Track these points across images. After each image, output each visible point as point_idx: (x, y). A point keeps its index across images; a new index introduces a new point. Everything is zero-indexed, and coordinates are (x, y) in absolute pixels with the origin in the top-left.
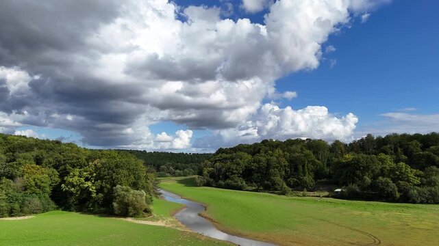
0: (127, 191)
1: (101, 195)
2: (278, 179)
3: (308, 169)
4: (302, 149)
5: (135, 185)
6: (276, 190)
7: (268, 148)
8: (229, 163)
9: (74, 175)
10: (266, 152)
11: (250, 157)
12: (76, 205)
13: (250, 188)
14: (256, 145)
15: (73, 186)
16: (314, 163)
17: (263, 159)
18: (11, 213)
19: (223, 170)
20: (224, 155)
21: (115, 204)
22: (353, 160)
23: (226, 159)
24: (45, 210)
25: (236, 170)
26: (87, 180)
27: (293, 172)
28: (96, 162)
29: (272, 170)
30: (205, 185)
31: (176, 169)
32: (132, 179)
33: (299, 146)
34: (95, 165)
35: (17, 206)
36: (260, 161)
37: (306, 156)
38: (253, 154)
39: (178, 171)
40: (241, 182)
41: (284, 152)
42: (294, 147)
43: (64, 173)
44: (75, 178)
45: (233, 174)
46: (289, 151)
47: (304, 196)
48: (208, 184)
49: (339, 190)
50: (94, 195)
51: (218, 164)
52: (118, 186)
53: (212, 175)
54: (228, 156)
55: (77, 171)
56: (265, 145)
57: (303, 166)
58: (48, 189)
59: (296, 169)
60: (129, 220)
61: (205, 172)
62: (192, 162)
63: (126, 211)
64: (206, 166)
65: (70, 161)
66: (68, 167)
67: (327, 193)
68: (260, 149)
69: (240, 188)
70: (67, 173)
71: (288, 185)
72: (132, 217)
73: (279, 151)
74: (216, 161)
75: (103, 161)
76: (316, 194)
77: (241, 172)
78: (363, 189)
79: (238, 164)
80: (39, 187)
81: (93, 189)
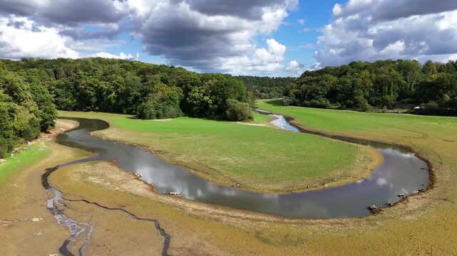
0: (235, 103)
1: (216, 106)
2: (361, 98)
3: (394, 90)
4: (390, 70)
5: (239, 99)
6: (358, 107)
7: (355, 70)
8: (314, 85)
9: (195, 92)
10: (352, 73)
11: (335, 79)
12: (197, 113)
13: (333, 107)
14: (343, 67)
15: (196, 100)
16: (399, 84)
17: (349, 81)
18: (158, 117)
19: (309, 91)
20: (311, 78)
21: (228, 112)
22: (437, 80)
23: (312, 81)
24: (178, 116)
25: (321, 90)
26: (204, 95)
27: (377, 93)
28: (210, 82)
29: (356, 91)
30: (290, 105)
31: (262, 92)
32: (238, 95)
33: (388, 68)
34: (209, 84)
35: (161, 112)
36: (345, 83)
37: (393, 77)
38: (339, 76)
39: (263, 94)
40: (325, 101)
41: (370, 73)
42: (382, 68)
43: (187, 91)
44: (196, 93)
45: (318, 94)
46: (376, 72)
47: (383, 112)
48: (294, 104)
49: (418, 108)
50: (211, 106)
51: (303, 86)
52: (229, 99)
53: (297, 96)
54: (315, 78)
55: (196, 89)
56: (353, 67)
57: (389, 87)
58: (178, 102)
59: (381, 90)
60: (239, 122)
61: (292, 93)
62: (277, 86)
63: (236, 117)
64: (292, 88)
65: (189, 81)
66: (189, 86)
67: (405, 111)
68: (347, 71)
69: (324, 107)
70: (190, 90)
71: (370, 103)
72: (240, 121)
73: (365, 73)
74: (302, 84)
75: (215, 81)
76: (396, 110)
77: (326, 93)
78: (441, 106)
79: (323, 86)
80: (172, 100)
81: (210, 101)
